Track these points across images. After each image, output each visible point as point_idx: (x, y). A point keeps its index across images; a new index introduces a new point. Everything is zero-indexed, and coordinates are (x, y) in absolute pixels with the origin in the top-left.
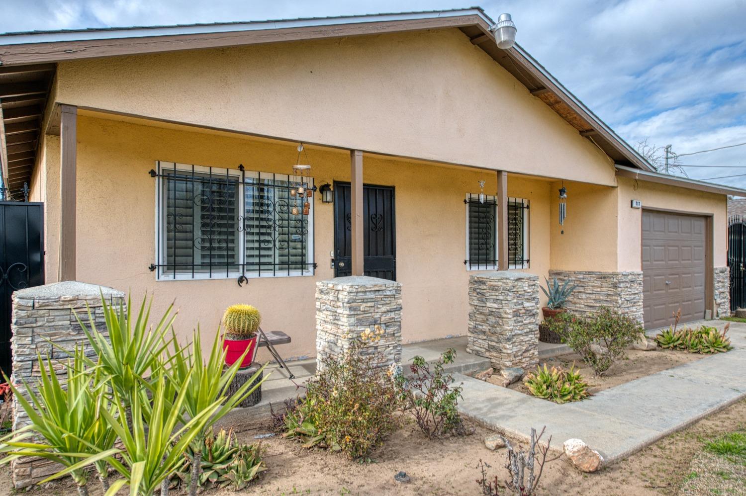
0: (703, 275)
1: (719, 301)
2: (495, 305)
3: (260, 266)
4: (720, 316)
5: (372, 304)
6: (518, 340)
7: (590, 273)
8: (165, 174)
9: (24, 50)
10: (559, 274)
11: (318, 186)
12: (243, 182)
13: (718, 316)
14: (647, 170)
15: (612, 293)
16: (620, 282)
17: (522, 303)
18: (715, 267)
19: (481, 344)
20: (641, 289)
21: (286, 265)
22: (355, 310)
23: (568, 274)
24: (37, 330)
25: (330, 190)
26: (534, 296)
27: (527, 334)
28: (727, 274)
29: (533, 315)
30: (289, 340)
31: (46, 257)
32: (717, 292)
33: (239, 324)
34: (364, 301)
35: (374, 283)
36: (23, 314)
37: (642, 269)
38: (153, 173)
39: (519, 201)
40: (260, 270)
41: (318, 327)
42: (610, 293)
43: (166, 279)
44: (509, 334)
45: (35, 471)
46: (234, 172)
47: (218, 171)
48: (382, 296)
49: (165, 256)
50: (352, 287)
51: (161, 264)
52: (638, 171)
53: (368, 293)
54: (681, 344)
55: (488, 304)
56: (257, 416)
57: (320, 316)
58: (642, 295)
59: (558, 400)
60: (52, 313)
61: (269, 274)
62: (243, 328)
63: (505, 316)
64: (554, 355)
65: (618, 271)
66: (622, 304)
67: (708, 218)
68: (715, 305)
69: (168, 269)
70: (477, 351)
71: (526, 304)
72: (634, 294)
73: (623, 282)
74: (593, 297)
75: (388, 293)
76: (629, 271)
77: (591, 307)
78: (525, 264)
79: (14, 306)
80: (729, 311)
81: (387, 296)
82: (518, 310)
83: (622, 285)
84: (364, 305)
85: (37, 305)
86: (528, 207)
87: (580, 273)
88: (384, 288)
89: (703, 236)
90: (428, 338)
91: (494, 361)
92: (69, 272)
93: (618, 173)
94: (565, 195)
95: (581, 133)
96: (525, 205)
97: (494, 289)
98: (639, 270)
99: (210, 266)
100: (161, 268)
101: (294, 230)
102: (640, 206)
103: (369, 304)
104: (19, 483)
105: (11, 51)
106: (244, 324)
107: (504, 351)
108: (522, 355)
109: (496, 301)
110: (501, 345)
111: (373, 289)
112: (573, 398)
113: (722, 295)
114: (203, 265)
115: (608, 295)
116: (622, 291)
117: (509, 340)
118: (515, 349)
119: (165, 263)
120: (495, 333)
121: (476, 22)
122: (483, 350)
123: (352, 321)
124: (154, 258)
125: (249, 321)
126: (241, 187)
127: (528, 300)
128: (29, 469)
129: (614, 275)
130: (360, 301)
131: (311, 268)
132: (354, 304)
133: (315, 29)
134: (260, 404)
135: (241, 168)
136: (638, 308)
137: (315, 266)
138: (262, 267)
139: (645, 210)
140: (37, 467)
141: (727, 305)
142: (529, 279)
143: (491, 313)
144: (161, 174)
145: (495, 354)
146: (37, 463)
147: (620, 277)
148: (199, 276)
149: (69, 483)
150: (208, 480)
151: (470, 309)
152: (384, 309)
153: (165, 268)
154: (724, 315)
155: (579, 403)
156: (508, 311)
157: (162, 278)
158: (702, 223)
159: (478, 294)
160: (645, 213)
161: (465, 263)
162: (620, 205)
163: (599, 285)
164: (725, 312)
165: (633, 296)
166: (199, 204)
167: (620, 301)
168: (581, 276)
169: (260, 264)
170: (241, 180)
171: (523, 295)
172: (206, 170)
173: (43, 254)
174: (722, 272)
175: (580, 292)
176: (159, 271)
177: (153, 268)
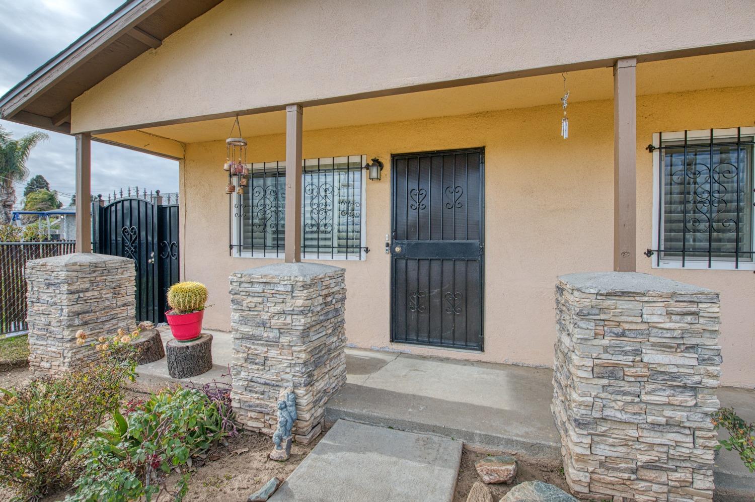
9: (10, 104)
17: (637, 352)
21: (345, 248)
22: (238, 304)
34: (249, 294)
48: (273, 292)
49: (242, 238)
53: (255, 285)
61: (328, 257)
75: (281, 288)
81: (280, 292)
84: (250, 299)
99: (277, 247)
103: (256, 300)
111: (260, 280)
114: (273, 247)
119: (242, 244)
123: (235, 318)
124: (231, 241)
127: (664, 347)
130: (244, 293)
132: (237, 297)
138: (321, 250)
152: (274, 309)
153: (242, 248)
176: (235, 250)
177: (231, 247)
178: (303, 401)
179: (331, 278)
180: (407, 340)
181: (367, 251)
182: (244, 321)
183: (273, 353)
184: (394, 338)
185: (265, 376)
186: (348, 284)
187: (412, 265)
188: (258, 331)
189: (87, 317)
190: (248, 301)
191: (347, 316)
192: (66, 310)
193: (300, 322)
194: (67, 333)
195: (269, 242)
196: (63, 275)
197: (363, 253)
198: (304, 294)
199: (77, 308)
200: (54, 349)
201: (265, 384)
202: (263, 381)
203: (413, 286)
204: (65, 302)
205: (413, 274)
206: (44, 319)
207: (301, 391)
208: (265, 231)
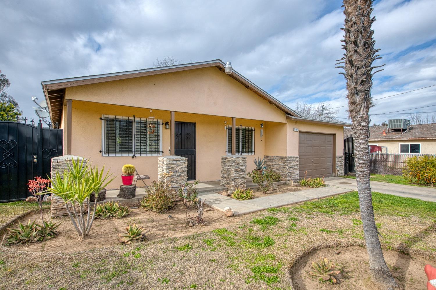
0: (332, 159)
1: (338, 169)
2: (229, 168)
3: (141, 152)
4: (339, 175)
5: (176, 165)
6: (237, 180)
7: (278, 157)
8: (106, 119)
9: (55, 85)
10: (267, 157)
11: (164, 123)
12: (135, 122)
13: (338, 175)
14: (297, 116)
15: (285, 164)
16: (288, 160)
17: (239, 167)
18: (336, 155)
19: (224, 182)
20: (298, 163)
21: (151, 152)
22: (169, 167)
23: (270, 157)
24: (59, 169)
25: (168, 124)
26: (244, 164)
27: (241, 178)
28: (343, 158)
29: (244, 171)
30: (149, 178)
31: (63, 147)
32: (337, 165)
33: (127, 171)
34: (172, 164)
35: (176, 158)
36: (54, 164)
37: (299, 156)
38: (101, 119)
39: (250, 128)
40: (140, 153)
41: (159, 173)
42: (284, 164)
43: (106, 156)
44: (233, 178)
45: (58, 212)
46: (131, 118)
47: (125, 118)
48: (179, 163)
49: (106, 148)
50: (168, 159)
51: (104, 150)
52: (293, 117)
53: (174, 161)
54: (307, 184)
55: (227, 167)
56: (133, 202)
57: (159, 169)
58: (298, 166)
59: (240, 199)
60: (63, 164)
61: (144, 155)
62: (128, 172)
63: (231, 171)
64: (256, 187)
65: (287, 156)
66: (289, 169)
67: (334, 135)
68: (336, 171)
69: (107, 152)
70: (223, 185)
71: (241, 167)
72: (295, 165)
73: (289, 160)
74: (278, 166)
75: (182, 161)
76: (293, 156)
77: (278, 170)
78: (253, 153)
79: (52, 162)
80: (344, 173)
81: (181, 163)
82: (237, 169)
83: (288, 161)
84: (172, 165)
85: (58, 162)
86: (254, 131)
87: (274, 157)
88: (180, 160)
89: (332, 142)
90: (209, 181)
91: (228, 188)
92: (69, 152)
93: (287, 118)
94: (263, 126)
95: (269, 102)
96: (253, 130)
97: (228, 161)
98: (298, 156)
99: (122, 151)
100: (104, 152)
101: (154, 139)
102: (298, 130)
103: (174, 165)
104: (53, 215)
105: (51, 85)
106: (129, 171)
107: (231, 184)
108: (239, 186)
109: (229, 166)
110: (230, 182)
111: (176, 160)
112: (245, 199)
113: (340, 167)
114: (120, 151)
115: (283, 165)
116: (288, 164)
117: (233, 180)
118: (235, 184)
119: (105, 150)
120: (228, 178)
121: (218, 65)
122: (225, 184)
123: (168, 171)
124: (101, 149)
125: (131, 170)
126: (134, 123)
127: (242, 166)
128: (56, 211)
129: (286, 157)
130: (170, 164)
131: (161, 153)
132: (168, 165)
133: (153, 72)
134: (134, 198)
135: (134, 116)
136: (297, 171)
137: (163, 152)
138: (142, 152)
139: (300, 132)
140: (58, 211)
141: (343, 171)
142: (242, 158)
143: (228, 170)
144: (104, 119)
145: (228, 185)
146: (58, 210)
147: (287, 158)
148: (118, 155)
149: (68, 217)
150: (109, 216)
151: (222, 169)
152: (180, 167)
153: (105, 152)
154: (341, 175)
155: (247, 201)
156: (233, 170)
157: (104, 155)
158: (332, 137)
159: (224, 163)
160: (300, 133)
161: (226, 152)
162: (288, 130)
163: (280, 161)
164: (342, 174)
165: (294, 166)
166: (118, 129)
167: (287, 168)
168: (275, 158)
169: (140, 151)
170: (134, 121)
171: (240, 164)
172: (120, 117)
173: (62, 146)
174: (340, 157)
175: (274, 164)
177: (101, 152)
183: (179, 178)
185: (177, 185)
188: (175, 174)
193: (186, 169)
195: (118, 149)
201: (177, 187)
202: (176, 187)
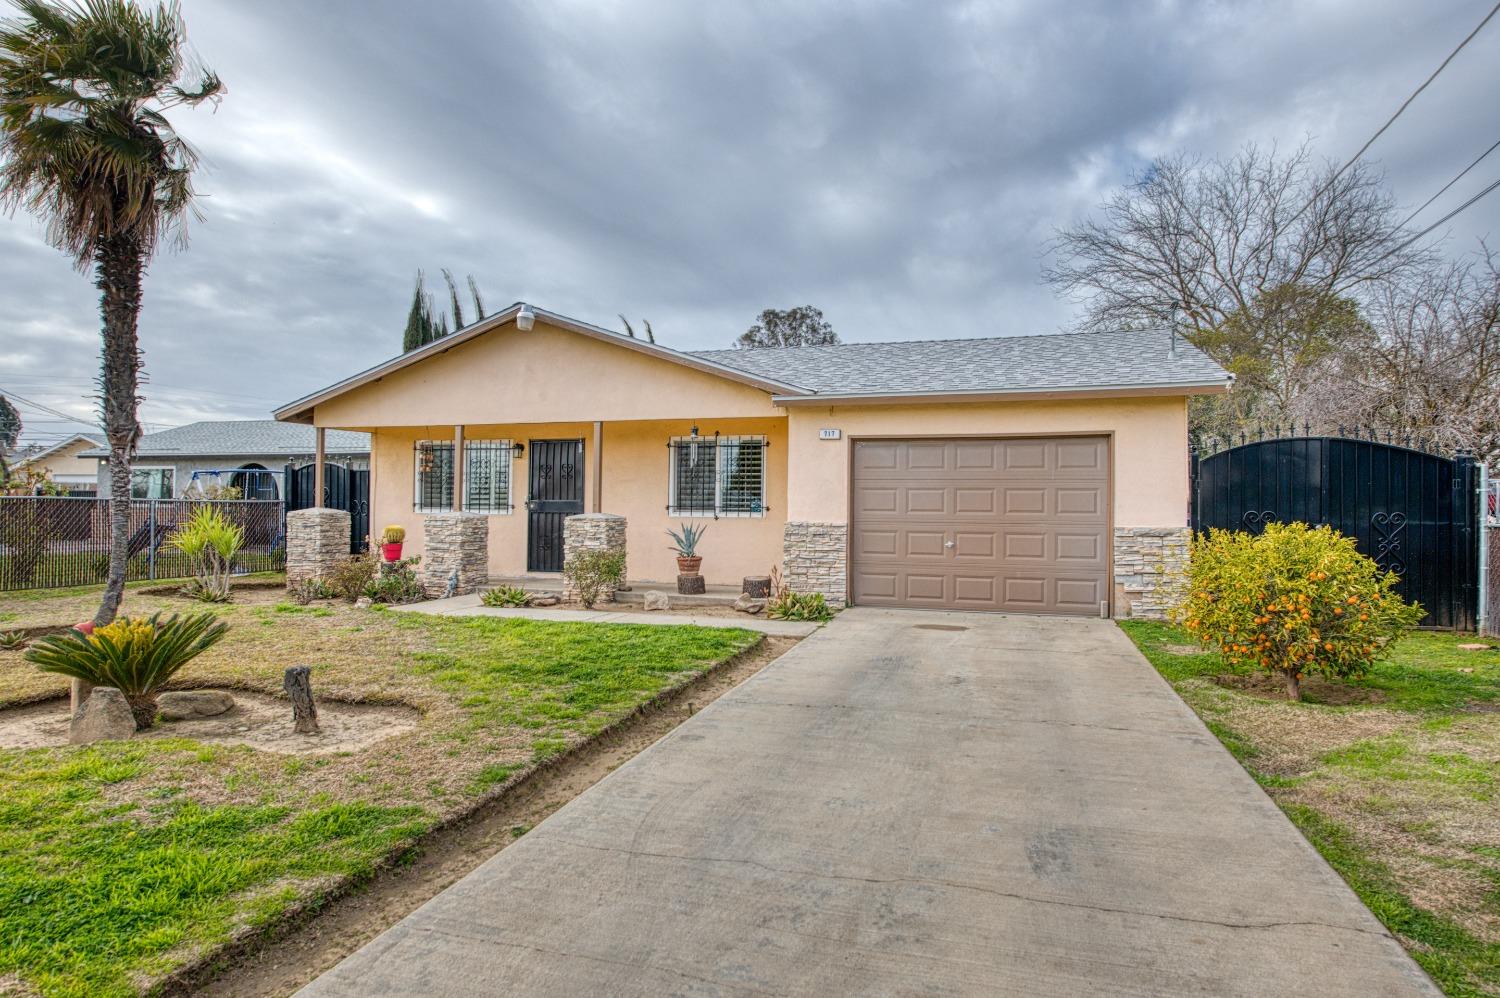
0: (1097, 539)
1: (1131, 588)
4: (1137, 615)
12: (466, 449)
13: (1129, 615)
16: (787, 534)
18: (1118, 525)
20: (840, 546)
32: (1121, 570)
38: (415, 448)
48: (447, 525)
49: (422, 498)
51: (418, 502)
58: (843, 555)
65: (789, 520)
66: (793, 561)
67: (1109, 438)
68: (1119, 594)
71: (588, 543)
72: (823, 551)
76: (814, 521)
78: (764, 512)
86: (768, 445)
96: (765, 442)
98: (840, 522)
100: (418, 505)
102: (840, 436)
113: (1148, 578)
116: (791, 546)
119: (422, 502)
127: (591, 539)
136: (832, 571)
144: (418, 448)
147: (787, 528)
153: (422, 505)
162: (792, 438)
165: (819, 554)
167: (787, 558)
171: (584, 534)
176: (417, 507)
177: (414, 505)
178: (461, 578)
179: (478, 520)
180: (538, 569)
181: (513, 507)
182: (432, 540)
184: (530, 568)
185: (442, 567)
186: (490, 525)
187: (542, 516)
189: (329, 548)
190: (434, 530)
191: (489, 543)
192: (318, 543)
193: (460, 539)
194: (318, 557)
195: (444, 501)
196: (318, 520)
197: (510, 509)
198: (462, 525)
199: (324, 542)
200: (308, 567)
201: (441, 571)
203: (542, 532)
204: (319, 537)
205: (542, 523)
206: (300, 549)
207: (460, 573)
208: (441, 492)
